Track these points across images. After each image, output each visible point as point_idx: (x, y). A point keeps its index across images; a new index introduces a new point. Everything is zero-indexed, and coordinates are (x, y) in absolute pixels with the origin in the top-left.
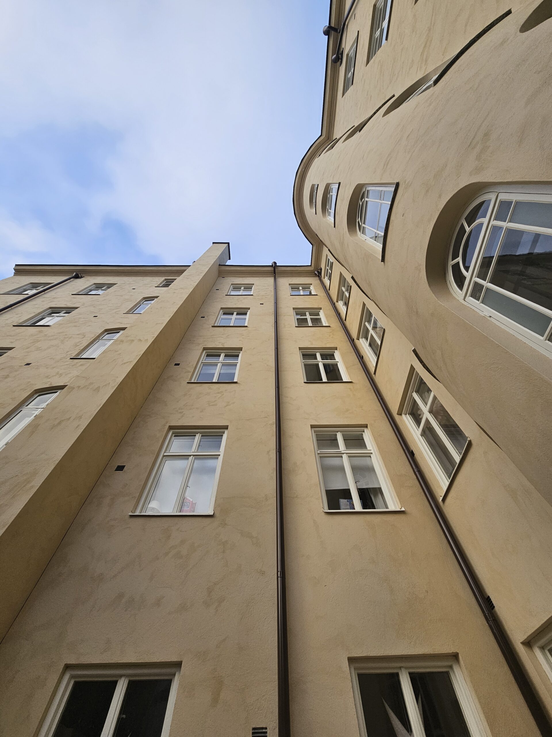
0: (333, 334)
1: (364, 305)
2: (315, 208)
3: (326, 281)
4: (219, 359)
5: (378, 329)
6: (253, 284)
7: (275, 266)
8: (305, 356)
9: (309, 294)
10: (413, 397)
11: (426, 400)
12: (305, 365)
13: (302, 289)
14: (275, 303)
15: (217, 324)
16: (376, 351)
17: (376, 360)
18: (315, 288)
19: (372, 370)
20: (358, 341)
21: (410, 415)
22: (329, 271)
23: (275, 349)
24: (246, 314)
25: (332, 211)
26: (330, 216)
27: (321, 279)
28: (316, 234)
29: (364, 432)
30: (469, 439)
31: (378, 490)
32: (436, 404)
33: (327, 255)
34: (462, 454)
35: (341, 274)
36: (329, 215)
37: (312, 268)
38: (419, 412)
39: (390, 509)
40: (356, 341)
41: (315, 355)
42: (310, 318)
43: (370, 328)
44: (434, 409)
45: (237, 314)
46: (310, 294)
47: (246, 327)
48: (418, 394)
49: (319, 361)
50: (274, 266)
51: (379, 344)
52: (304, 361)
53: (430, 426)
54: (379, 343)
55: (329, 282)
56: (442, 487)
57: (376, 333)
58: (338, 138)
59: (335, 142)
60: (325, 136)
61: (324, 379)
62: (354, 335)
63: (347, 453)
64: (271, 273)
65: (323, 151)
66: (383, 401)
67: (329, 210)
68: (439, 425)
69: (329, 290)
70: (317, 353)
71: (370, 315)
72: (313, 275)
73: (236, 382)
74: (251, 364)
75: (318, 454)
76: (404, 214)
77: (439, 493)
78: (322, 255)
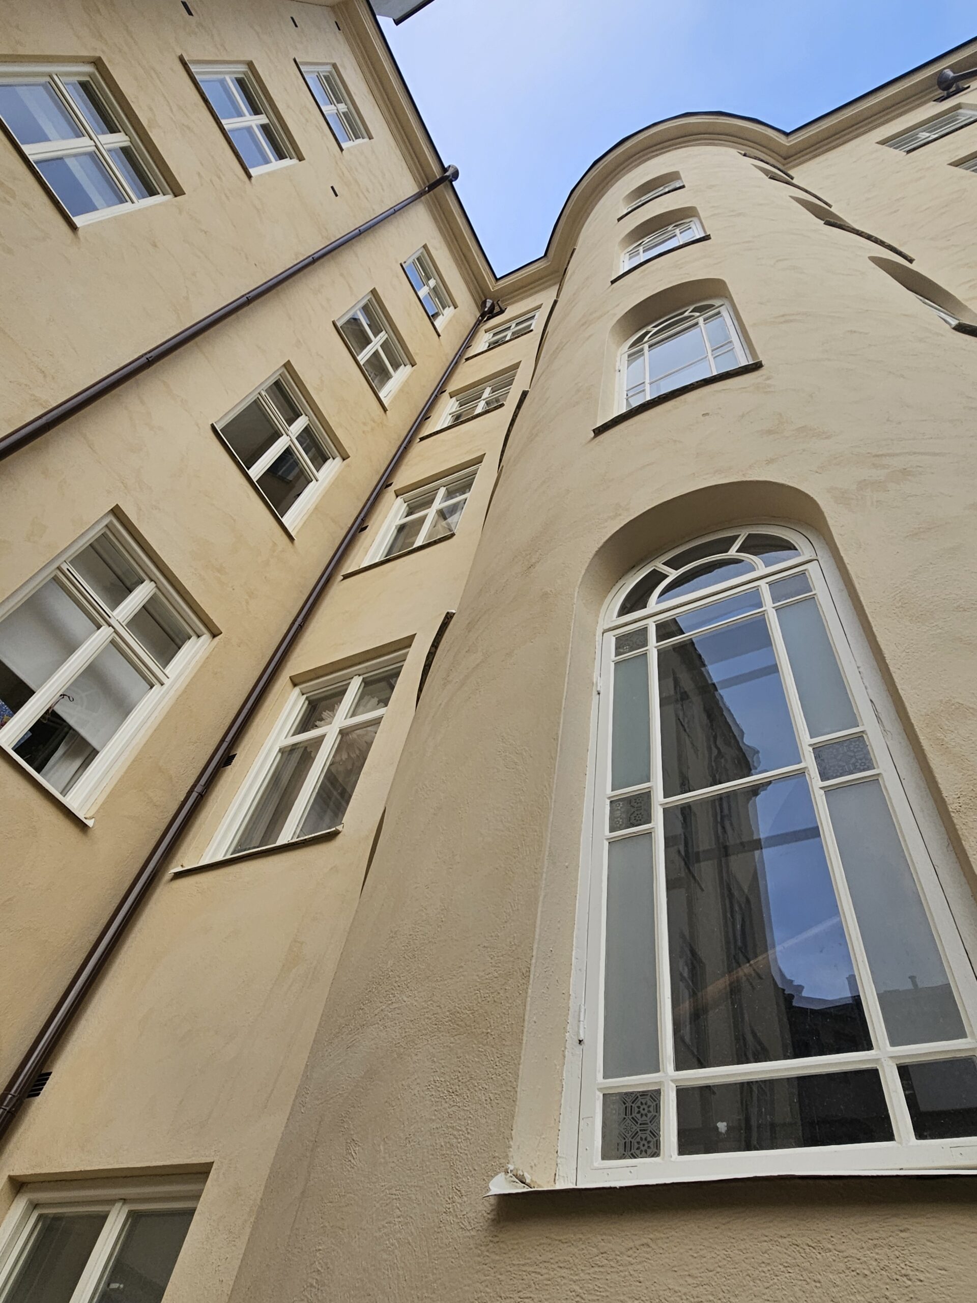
0: (373, 429)
1: (479, 460)
2: (630, 209)
3: (483, 341)
5: (444, 523)
6: (370, 138)
7: (448, 177)
8: (278, 388)
9: (430, 315)
10: (349, 683)
11: (361, 709)
12: (256, 402)
13: (433, 288)
14: (357, 231)
15: (198, 73)
16: (395, 549)
17: (377, 561)
18: (451, 320)
19: (350, 566)
20: (394, 496)
21: (307, 702)
22: (509, 335)
23: (243, 296)
24: (281, 156)
25: (643, 257)
26: (630, 258)
27: (479, 324)
28: (574, 250)
29: (199, 637)
30: (339, 828)
31: (90, 750)
32: (367, 731)
33: (539, 307)
34: (302, 838)
35: (516, 366)
36: (632, 255)
37: (492, 286)
38: (325, 714)
39: (68, 800)
40: (390, 493)
41: (298, 415)
42: (377, 350)
43: (437, 505)
44: (354, 735)
45: (265, 128)
46: (432, 318)
47: (249, 176)
48: (364, 687)
49: (289, 433)
50: (447, 174)
51: (415, 546)
52: (263, 393)
53: (311, 752)
54: (419, 542)
55: (486, 348)
56: (204, 854)
57: (434, 523)
58: (794, 181)
59: (782, 177)
60: (789, 146)
61: (257, 470)
62: (402, 479)
63: (116, 632)
64: (426, 175)
65: (755, 158)
66: (298, 633)
67: (641, 249)
68: (328, 764)
69: (467, 359)
70: (304, 415)
71: (466, 486)
72: (477, 297)
73: (73, 227)
74: (155, 245)
75: (59, 568)
76: (707, 414)
77: (186, 859)
78: (536, 292)
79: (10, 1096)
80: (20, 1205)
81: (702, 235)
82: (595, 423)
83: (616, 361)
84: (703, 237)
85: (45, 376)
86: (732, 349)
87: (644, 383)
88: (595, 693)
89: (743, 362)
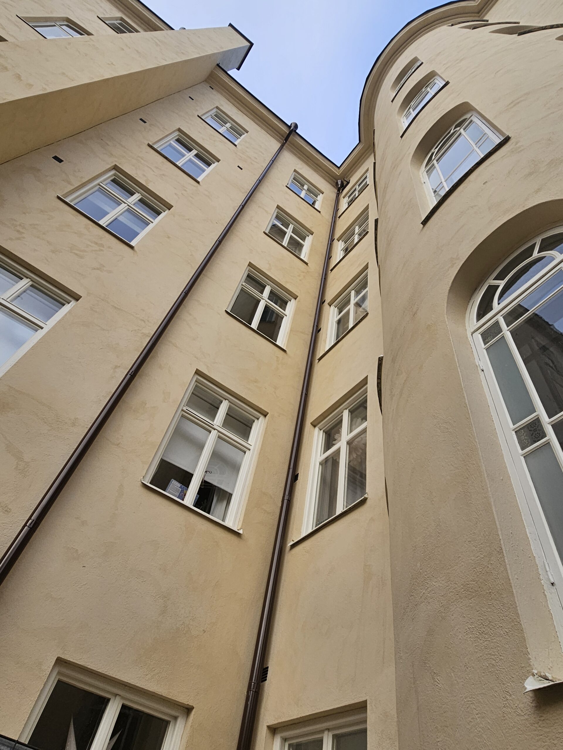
0: (304, 277)
1: (366, 267)
2: (396, 92)
3: (344, 203)
4: (129, 198)
5: (361, 309)
6: (247, 132)
7: (293, 129)
8: (250, 278)
9: (311, 204)
10: (342, 416)
11: (354, 427)
12: (242, 290)
13: (307, 190)
14: (258, 181)
15: (158, 147)
16: (340, 334)
17: (333, 344)
18: (323, 202)
19: (320, 352)
20: (329, 306)
21: (324, 433)
22: (357, 193)
23: (217, 241)
24: (209, 165)
25: (414, 114)
26: (407, 119)
27: (338, 196)
28: (374, 130)
29: (258, 419)
30: (366, 496)
31: (228, 494)
32: (361, 437)
33: (367, 170)
34: (348, 508)
35: (367, 208)
36: (407, 116)
37: (338, 172)
38: (336, 437)
39: (227, 523)
40: (326, 305)
41: (264, 287)
42: (291, 236)
43: (353, 301)
44: (355, 442)
45: (197, 156)
46: (312, 205)
47: (198, 182)
48: (351, 415)
49: (264, 298)
50: (291, 129)
51: (350, 328)
52: (244, 284)
53: (336, 459)
54: (351, 325)
55: (347, 206)
56: (302, 531)
57: (355, 312)
58: (489, 22)
59: (481, 24)
60: (477, 5)
61: (255, 324)
62: (330, 295)
63: (219, 431)
64: (281, 135)
65: (459, 23)
66: (306, 398)
67: (411, 110)
68: (347, 462)
69: (339, 217)
70: (267, 286)
71: (365, 285)
72: (332, 182)
73: (132, 247)
74: (169, 237)
75: (182, 410)
76: (486, 182)
77: (294, 537)
78: (362, 164)
79: (253, 683)
80: (278, 741)
81: (444, 83)
82: (421, 218)
83: (421, 178)
84: (445, 84)
85: (144, 322)
86: (488, 137)
87: (441, 182)
88: (480, 371)
89: (498, 141)
